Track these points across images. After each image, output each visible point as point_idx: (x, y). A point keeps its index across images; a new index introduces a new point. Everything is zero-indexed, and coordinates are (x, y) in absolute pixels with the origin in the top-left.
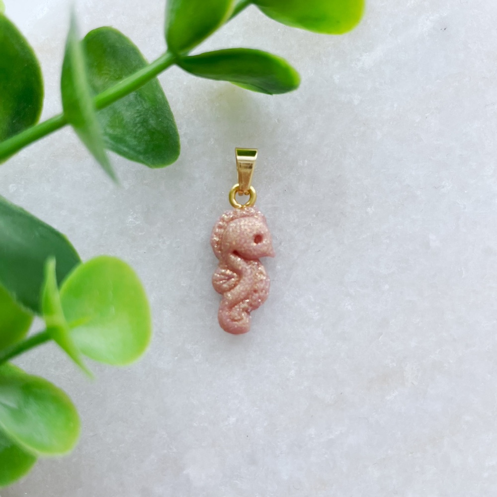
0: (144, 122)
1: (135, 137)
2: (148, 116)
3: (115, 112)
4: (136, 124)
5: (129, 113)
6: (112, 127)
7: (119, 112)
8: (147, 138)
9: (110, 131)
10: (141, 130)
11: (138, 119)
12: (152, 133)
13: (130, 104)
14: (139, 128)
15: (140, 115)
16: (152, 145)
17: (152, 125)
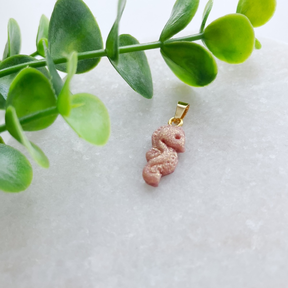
0: (139, 78)
2: (142, 77)
3: (127, 66)
4: (135, 76)
6: (124, 69)
7: (129, 68)
8: (138, 83)
10: (136, 78)
12: (141, 83)
15: (138, 75)
16: (139, 85)
17: (142, 81)
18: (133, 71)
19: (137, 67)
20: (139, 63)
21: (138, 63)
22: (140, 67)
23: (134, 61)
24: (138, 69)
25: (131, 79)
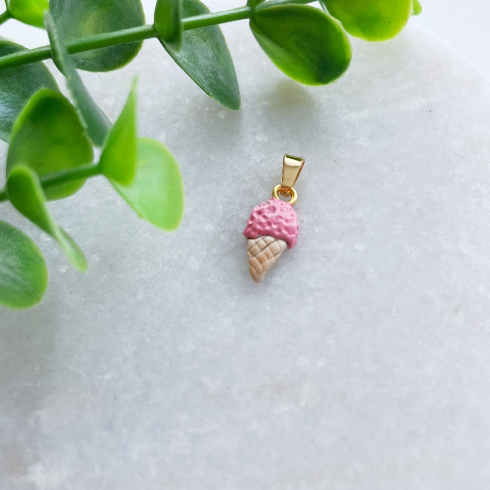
0: (215, 73)
1: (203, 75)
2: (219, 73)
3: (193, 54)
4: (208, 70)
5: (204, 61)
6: (188, 59)
7: (196, 56)
8: (214, 82)
9: (186, 61)
10: (210, 75)
11: (210, 68)
12: (218, 82)
13: (207, 57)
14: (210, 73)
15: (212, 68)
16: (215, 87)
17: (220, 78)
18: (203, 62)
19: (211, 54)
20: (212, 48)
21: (210, 47)
22: (214, 54)
23: (205, 45)
24: (211, 57)
25: (201, 75)
